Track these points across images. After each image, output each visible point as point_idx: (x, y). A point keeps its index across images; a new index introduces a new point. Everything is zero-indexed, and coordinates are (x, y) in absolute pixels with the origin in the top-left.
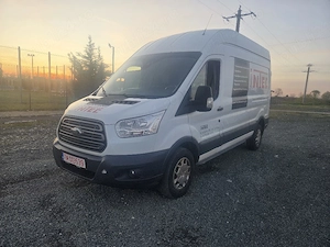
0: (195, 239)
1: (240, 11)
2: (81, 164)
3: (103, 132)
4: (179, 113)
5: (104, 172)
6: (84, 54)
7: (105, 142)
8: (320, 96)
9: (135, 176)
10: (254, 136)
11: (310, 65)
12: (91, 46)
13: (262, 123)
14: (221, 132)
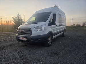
0: (57, 54)
1: (55, 5)
2: (25, 39)
3: (31, 30)
4: (48, 25)
5: (32, 40)
6: (17, 17)
7: (32, 33)
8: (75, 26)
9: (40, 41)
10: (64, 33)
11: (72, 18)
12: (18, 15)
13: (65, 30)
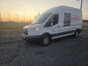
7: (28, 33)
14: (60, 32)
